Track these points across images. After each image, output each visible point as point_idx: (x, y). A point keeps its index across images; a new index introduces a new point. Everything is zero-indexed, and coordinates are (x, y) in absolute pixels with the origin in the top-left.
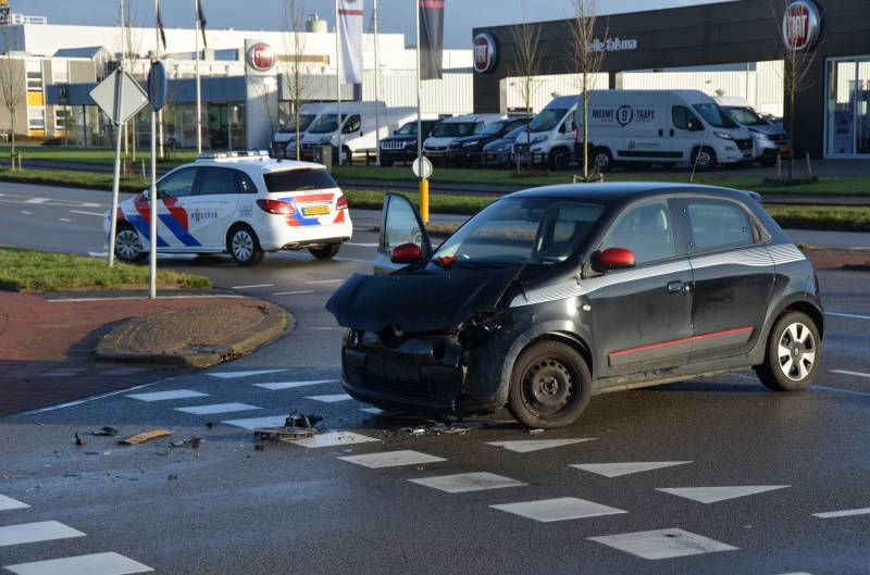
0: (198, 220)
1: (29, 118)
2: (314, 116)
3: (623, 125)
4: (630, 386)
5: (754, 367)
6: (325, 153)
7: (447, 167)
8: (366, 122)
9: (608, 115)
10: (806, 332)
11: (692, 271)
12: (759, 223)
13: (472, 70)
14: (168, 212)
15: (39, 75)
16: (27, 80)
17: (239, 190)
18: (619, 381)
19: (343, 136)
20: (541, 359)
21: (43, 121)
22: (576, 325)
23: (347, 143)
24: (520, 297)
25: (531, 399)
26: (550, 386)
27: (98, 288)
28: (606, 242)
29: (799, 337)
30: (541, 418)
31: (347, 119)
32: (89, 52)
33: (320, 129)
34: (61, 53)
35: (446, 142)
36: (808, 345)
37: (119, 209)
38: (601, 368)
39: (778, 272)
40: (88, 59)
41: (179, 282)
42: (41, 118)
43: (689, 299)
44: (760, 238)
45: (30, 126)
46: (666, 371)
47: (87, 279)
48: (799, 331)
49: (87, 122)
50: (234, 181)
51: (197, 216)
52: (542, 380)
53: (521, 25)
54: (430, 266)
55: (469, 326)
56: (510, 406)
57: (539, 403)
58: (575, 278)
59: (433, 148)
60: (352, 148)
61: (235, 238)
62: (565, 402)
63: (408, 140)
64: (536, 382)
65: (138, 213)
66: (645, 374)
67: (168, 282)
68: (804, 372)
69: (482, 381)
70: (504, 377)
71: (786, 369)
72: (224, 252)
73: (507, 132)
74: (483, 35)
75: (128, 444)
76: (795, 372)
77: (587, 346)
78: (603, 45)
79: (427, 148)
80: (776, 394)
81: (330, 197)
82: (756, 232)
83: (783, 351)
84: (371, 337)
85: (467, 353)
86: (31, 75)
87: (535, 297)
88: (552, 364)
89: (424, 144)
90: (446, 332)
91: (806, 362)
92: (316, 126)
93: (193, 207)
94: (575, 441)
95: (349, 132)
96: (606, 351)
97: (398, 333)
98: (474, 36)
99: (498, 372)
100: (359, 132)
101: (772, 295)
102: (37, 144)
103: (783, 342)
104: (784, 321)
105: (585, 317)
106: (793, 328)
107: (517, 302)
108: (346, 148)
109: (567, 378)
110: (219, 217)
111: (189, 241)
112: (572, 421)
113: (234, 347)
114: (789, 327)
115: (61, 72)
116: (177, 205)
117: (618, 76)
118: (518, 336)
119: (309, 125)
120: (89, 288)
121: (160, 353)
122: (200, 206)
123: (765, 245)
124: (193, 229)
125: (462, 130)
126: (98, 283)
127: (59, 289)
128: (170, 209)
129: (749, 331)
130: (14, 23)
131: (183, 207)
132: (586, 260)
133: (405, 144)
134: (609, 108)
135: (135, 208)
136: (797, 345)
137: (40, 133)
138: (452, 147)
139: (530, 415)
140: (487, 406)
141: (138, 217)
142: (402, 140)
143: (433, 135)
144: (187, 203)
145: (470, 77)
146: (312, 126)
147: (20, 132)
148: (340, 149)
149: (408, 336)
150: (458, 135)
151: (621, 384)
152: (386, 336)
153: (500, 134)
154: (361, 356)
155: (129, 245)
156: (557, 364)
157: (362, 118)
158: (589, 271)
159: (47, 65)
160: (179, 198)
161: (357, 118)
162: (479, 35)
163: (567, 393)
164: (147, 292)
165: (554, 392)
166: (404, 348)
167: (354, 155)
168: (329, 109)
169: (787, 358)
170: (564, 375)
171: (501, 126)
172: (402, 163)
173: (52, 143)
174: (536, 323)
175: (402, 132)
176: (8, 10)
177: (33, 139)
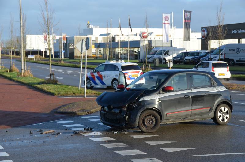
0: (105, 78)
1: (92, 52)
2: (157, 51)
3: (238, 53)
4: (174, 122)
5: (212, 118)
6: (157, 60)
7: (190, 64)
8: (170, 53)
9: (233, 50)
10: (226, 109)
11: (192, 93)
12: (213, 80)
13: (201, 39)
14: (98, 76)
15: (95, 41)
16: (92, 42)
17: (115, 70)
18: (170, 121)
19: (164, 56)
20: (147, 114)
21: (95, 53)
22: (158, 106)
23: (166, 58)
24: (142, 98)
25: (144, 125)
26: (149, 121)
27: (74, 95)
28: (167, 84)
29: (224, 111)
30: (147, 130)
31: (165, 52)
32: (107, 35)
33: (158, 54)
34: (101, 35)
35: (191, 58)
36: (227, 113)
37: (87, 75)
38: (164, 117)
39: (218, 93)
40: (107, 37)
41: (95, 94)
42: (95, 52)
43: (191, 100)
44: (214, 84)
45: (92, 54)
46: (184, 118)
47: (71, 93)
48: (225, 109)
49: (104, 53)
50: (114, 68)
51: (105, 77)
52: (147, 120)
53: (209, 27)
54: (125, 90)
55: (129, 105)
56: (138, 126)
57: (146, 126)
58: (157, 94)
59: (187, 59)
60: (167, 59)
61: (114, 83)
62: (153, 126)
63: (180, 57)
64: (146, 120)
65: (91, 76)
66: (178, 119)
67: (92, 94)
68: (226, 120)
69: (131, 120)
70: (137, 119)
71: (220, 119)
72: (111, 86)
73: (207, 55)
74: (204, 29)
75: (42, 134)
76: (223, 120)
77: (160, 111)
78: (236, 31)
79: (186, 59)
80: (218, 126)
81: (138, 72)
82: (212, 82)
83: (219, 114)
84: (106, 108)
85: (128, 113)
86: (93, 41)
87: (146, 98)
88: (150, 116)
89: (185, 58)
90: (123, 107)
91: (227, 118)
92: (157, 53)
93: (104, 74)
94: (152, 136)
95: (166, 55)
96: (166, 113)
97: (112, 107)
98: (202, 29)
99: (135, 118)
100: (168, 55)
101: (216, 99)
102: (93, 58)
103: (220, 112)
104: (220, 106)
105: (160, 104)
106: (223, 108)
107: (141, 100)
108: (165, 59)
109: (154, 120)
110: (110, 77)
111: (103, 83)
112: (155, 131)
113: (92, 110)
114: (221, 108)
115: (100, 40)
116: (100, 74)
117: (240, 40)
118: (141, 108)
119: (156, 53)
120: (72, 95)
121: (71, 111)
122: (105, 74)
123: (215, 86)
124: (104, 80)
125: (195, 55)
126: (74, 94)
127: (64, 95)
128: (99, 75)
129: (209, 109)
130: (91, 28)
131: (102, 74)
132: (161, 89)
133: (180, 58)
134: (234, 49)
135: (90, 75)
136: (224, 113)
137: (94, 56)
138: (192, 59)
139: (144, 129)
140: (132, 126)
141: (91, 77)
142: (179, 57)
143: (187, 56)
144: (102, 73)
145: (201, 40)
146: (156, 54)
147: (90, 55)
148: (163, 60)
149: (114, 108)
150: (194, 56)
151: (171, 121)
152: (109, 108)
153: (205, 56)
154: (104, 112)
155: (89, 84)
156: (152, 116)
157: (170, 51)
158: (162, 92)
159: (97, 38)
160: (101, 72)
161: (168, 51)
162: (203, 29)
163: (154, 123)
164: (84, 96)
165: (151, 123)
166: (113, 111)
167: (167, 61)
168: (161, 49)
169: (221, 116)
170: (153, 119)
171: (206, 53)
172: (179, 63)
173: (96, 58)
174: (146, 105)
175: (180, 55)
176: (89, 25)
177: (93, 57)
